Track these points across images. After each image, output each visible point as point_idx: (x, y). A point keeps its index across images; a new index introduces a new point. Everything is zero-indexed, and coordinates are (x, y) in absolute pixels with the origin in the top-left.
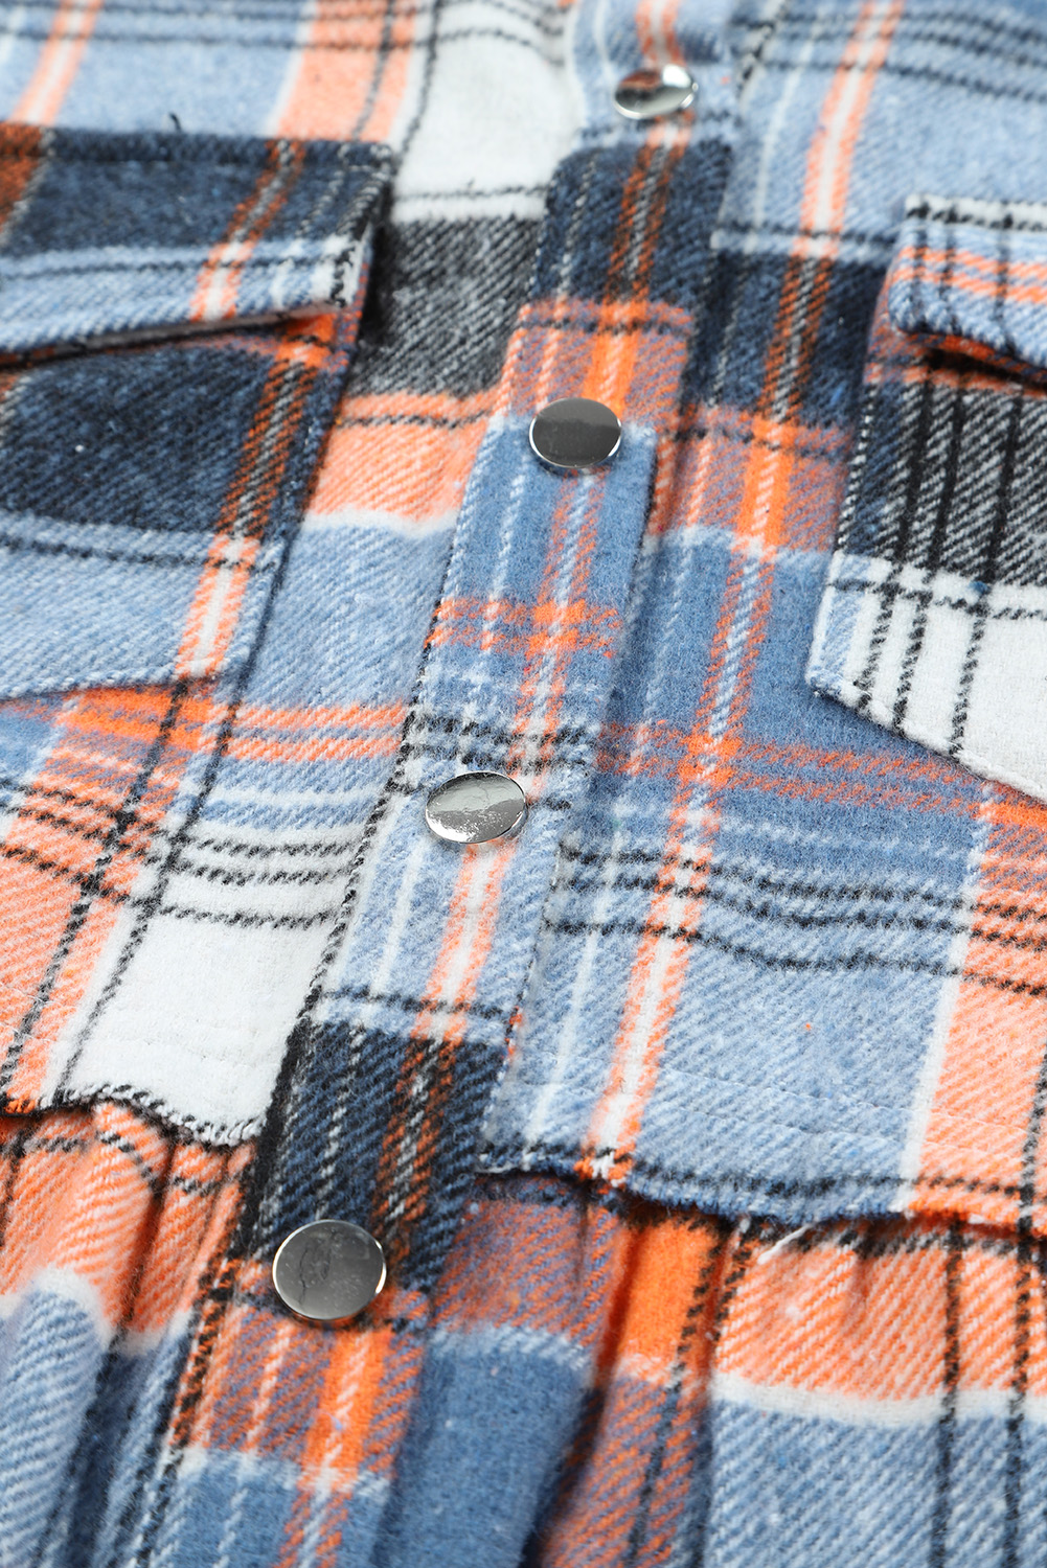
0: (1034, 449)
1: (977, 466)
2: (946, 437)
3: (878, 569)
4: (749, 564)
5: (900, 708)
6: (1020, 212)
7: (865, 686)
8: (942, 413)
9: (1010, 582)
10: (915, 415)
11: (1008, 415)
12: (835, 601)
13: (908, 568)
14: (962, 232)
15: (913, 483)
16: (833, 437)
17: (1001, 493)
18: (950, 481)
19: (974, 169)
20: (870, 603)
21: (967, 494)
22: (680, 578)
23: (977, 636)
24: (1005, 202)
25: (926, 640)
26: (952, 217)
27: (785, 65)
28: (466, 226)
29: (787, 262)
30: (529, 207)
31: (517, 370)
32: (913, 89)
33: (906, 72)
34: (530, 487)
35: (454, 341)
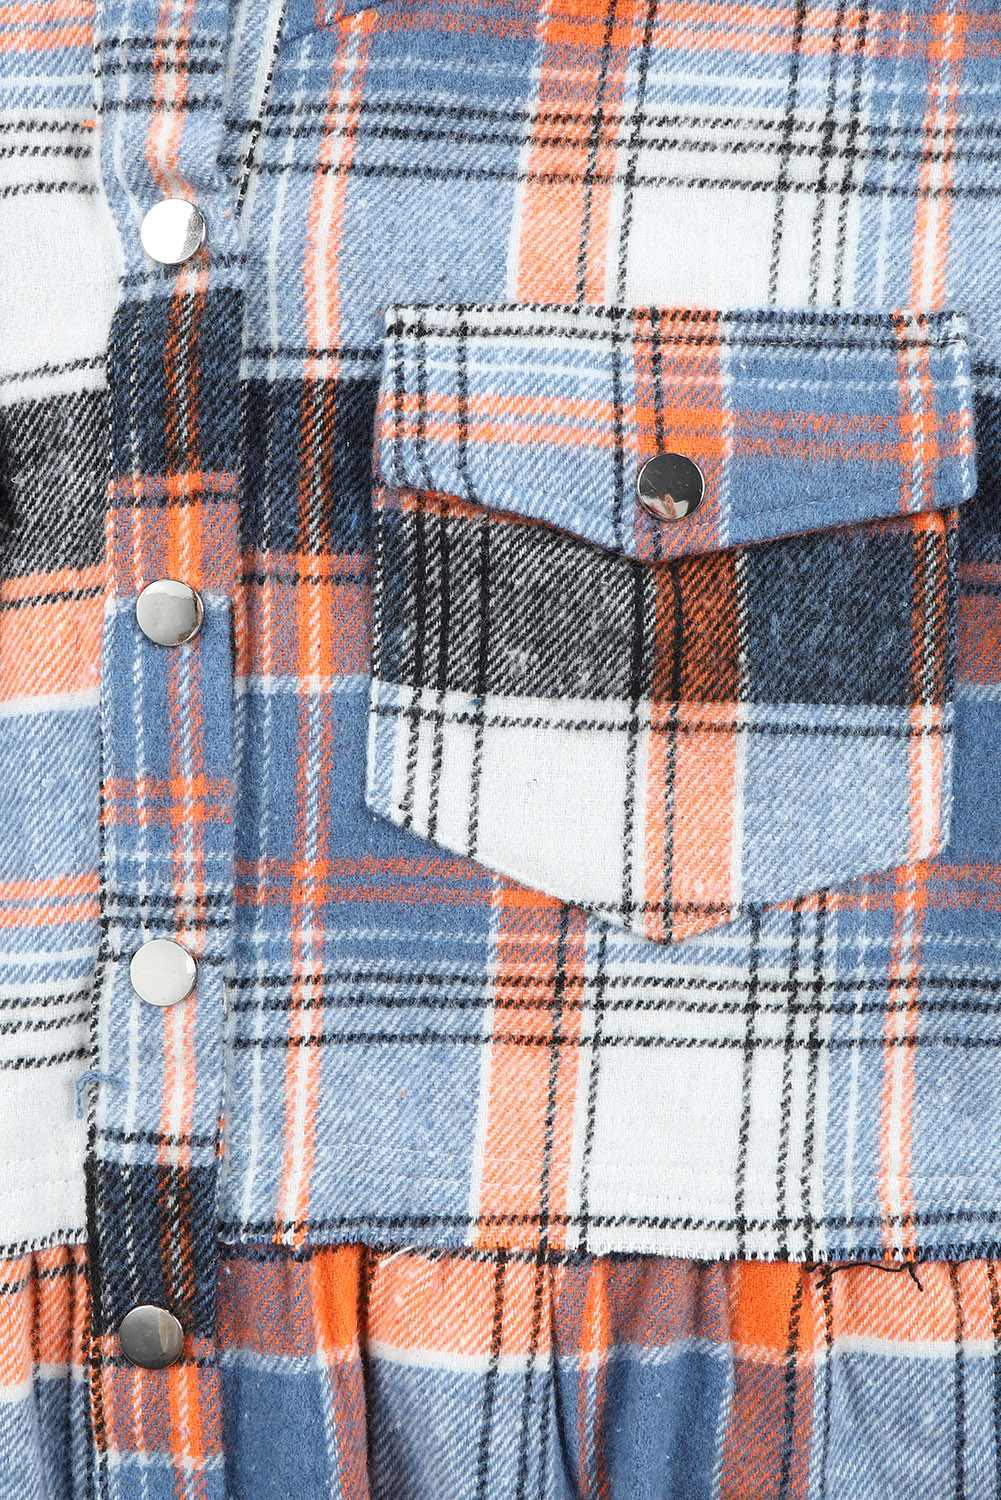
0: (500, 572)
1: (463, 589)
2: (437, 565)
3: (404, 695)
4: (311, 701)
5: (432, 823)
6: (472, 318)
7: (406, 809)
8: (432, 543)
9: (495, 693)
10: (413, 545)
11: (479, 544)
12: (379, 724)
13: (425, 690)
14: (431, 341)
15: (421, 604)
16: (355, 562)
17: (483, 612)
18: (446, 603)
19: (433, 270)
20: (402, 725)
21: (459, 615)
22: (267, 722)
23: (478, 745)
24: (461, 309)
25: (444, 757)
26: (421, 331)
27: (274, 169)
28: (52, 404)
29: (301, 389)
30: (95, 379)
31: (116, 550)
32: (377, 186)
33: (370, 171)
34: (146, 669)
35: (64, 517)
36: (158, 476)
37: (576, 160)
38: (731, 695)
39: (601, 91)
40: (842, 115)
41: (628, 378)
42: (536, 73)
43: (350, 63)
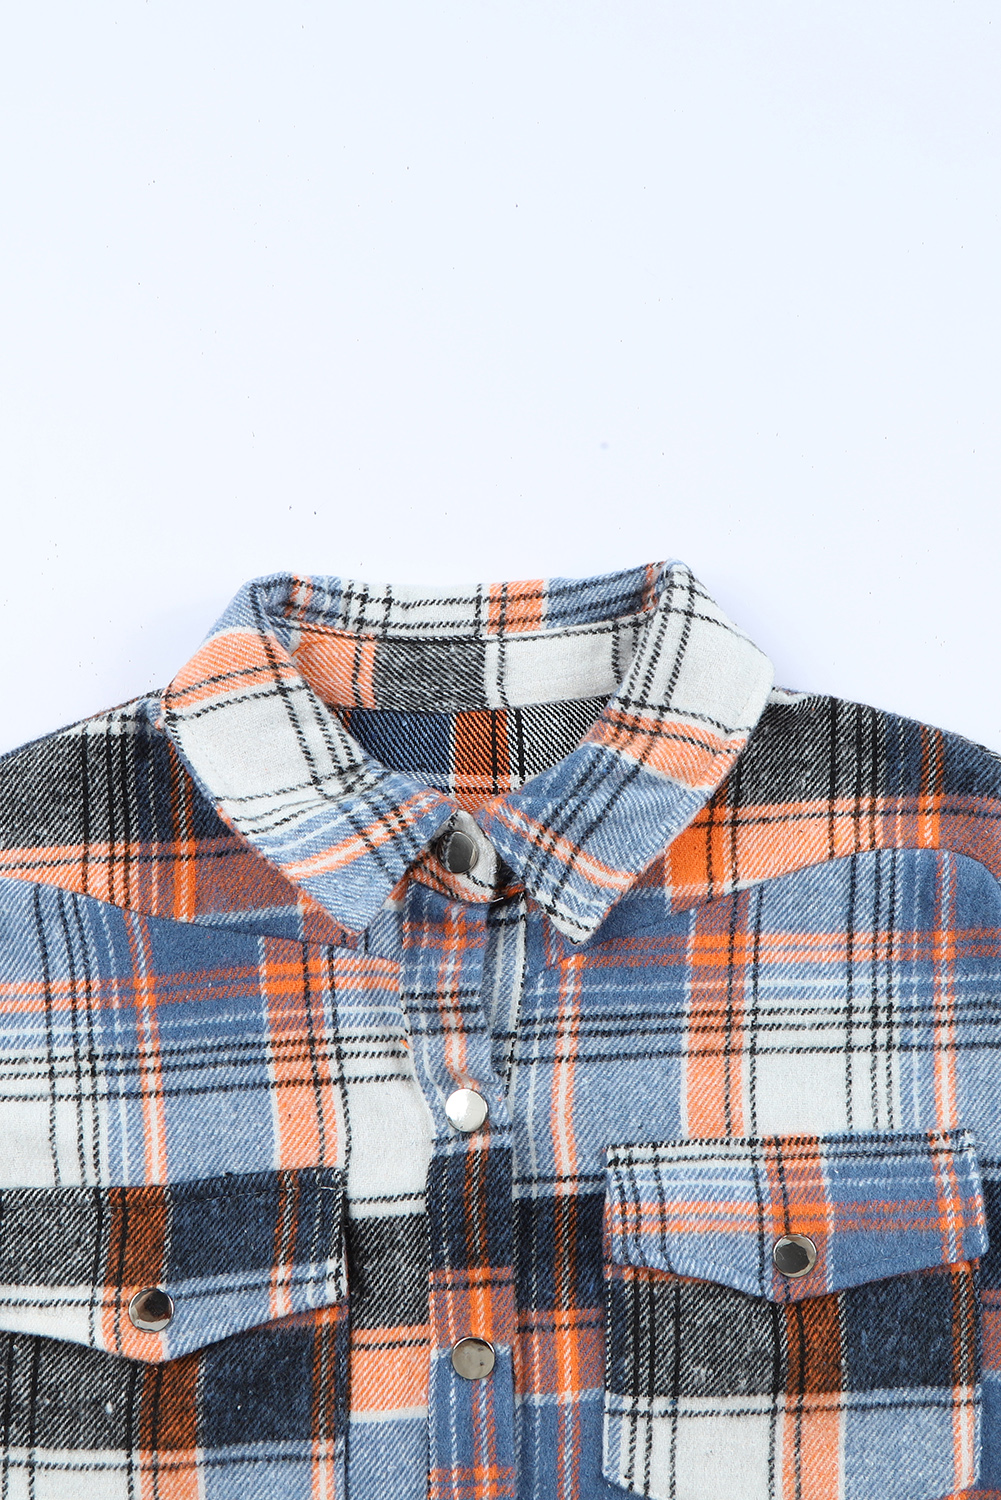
0: (687, 1316)
1: (664, 1328)
2: (647, 1314)
3: (627, 1403)
4: (566, 1409)
5: (647, 1486)
6: (662, 1152)
7: (630, 1478)
8: (644, 1300)
9: (685, 1396)
10: (631, 1303)
11: (674, 1299)
12: (610, 1421)
13: (641, 1398)
14: (637, 1168)
15: (637, 1340)
16: (592, 1314)
17: (677, 1343)
18: (653, 1340)
19: (634, 1122)
20: (626, 1422)
21: (661, 1346)
22: (537, 1424)
23: (674, 1430)
24: (655, 1146)
25: (653, 1442)
26: (630, 1162)
27: (528, 1062)
28: (389, 1221)
29: (554, 1202)
30: (418, 1206)
31: (437, 1318)
32: (594, 1069)
33: (589, 1059)
34: (458, 1396)
35: (399, 1292)
36: (462, 1271)
37: (717, 1041)
38: (836, 1388)
39: (730, 994)
40: (882, 1001)
41: (765, 1185)
42: (688, 986)
43: (570, 989)
